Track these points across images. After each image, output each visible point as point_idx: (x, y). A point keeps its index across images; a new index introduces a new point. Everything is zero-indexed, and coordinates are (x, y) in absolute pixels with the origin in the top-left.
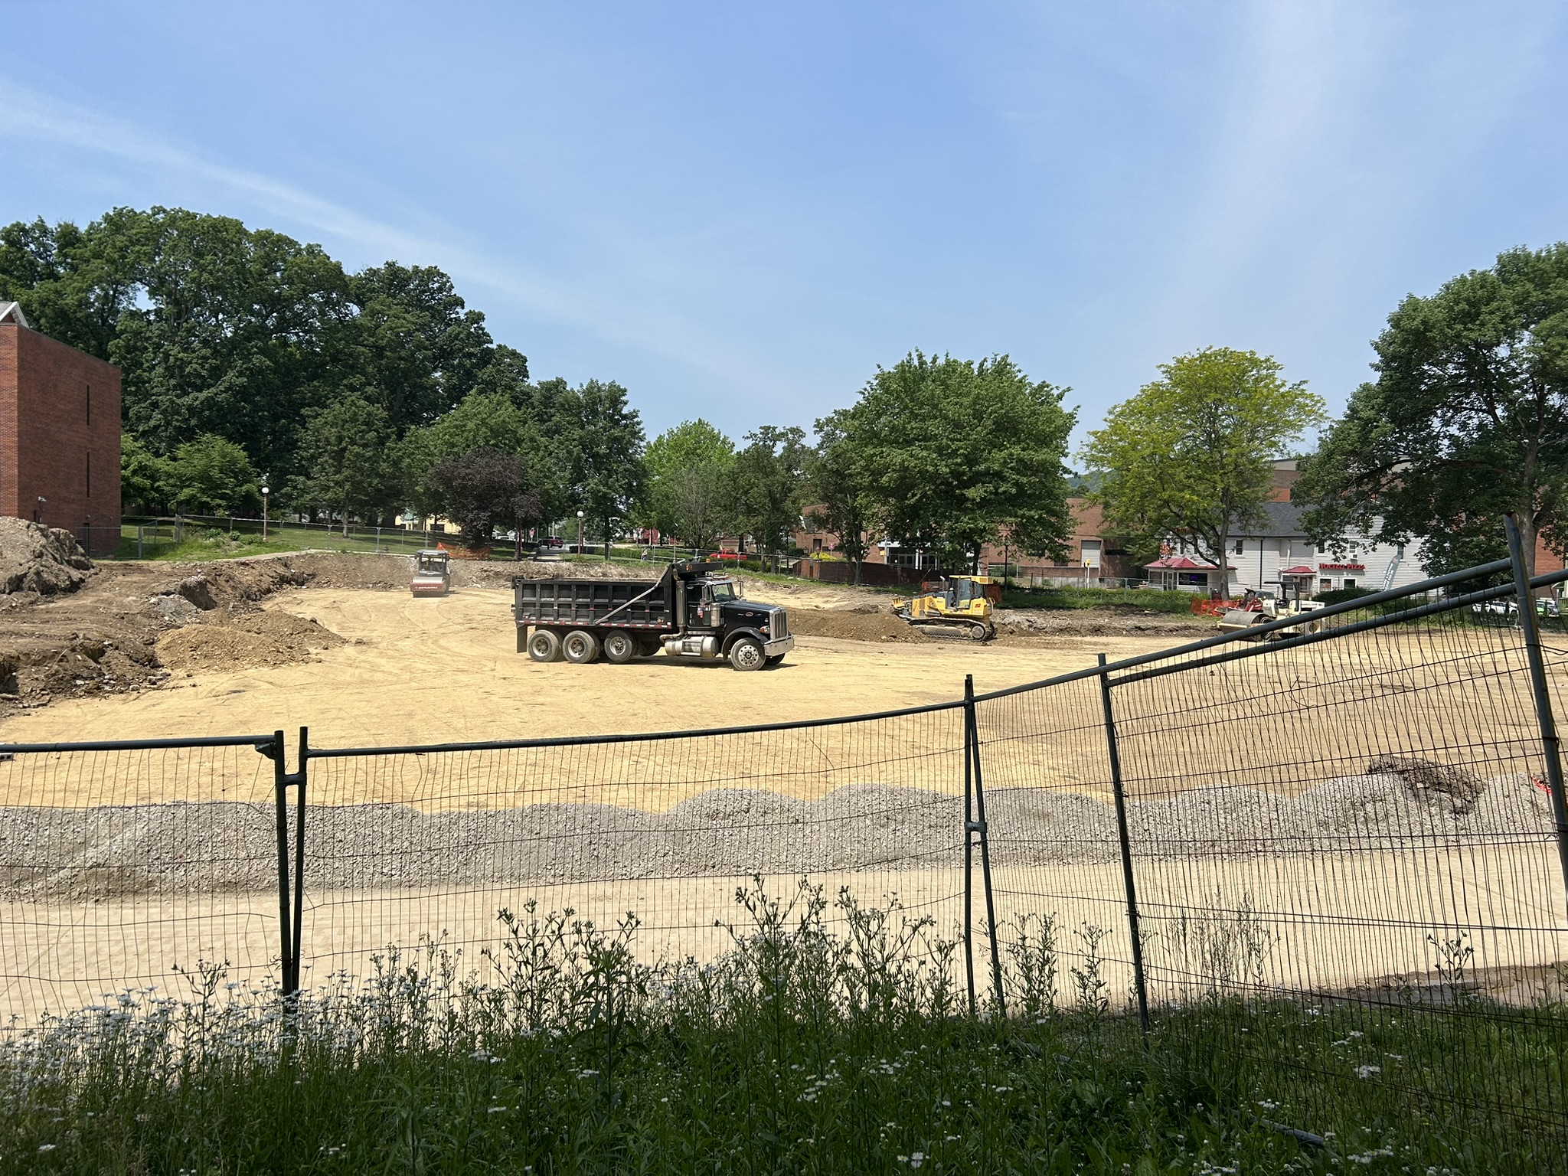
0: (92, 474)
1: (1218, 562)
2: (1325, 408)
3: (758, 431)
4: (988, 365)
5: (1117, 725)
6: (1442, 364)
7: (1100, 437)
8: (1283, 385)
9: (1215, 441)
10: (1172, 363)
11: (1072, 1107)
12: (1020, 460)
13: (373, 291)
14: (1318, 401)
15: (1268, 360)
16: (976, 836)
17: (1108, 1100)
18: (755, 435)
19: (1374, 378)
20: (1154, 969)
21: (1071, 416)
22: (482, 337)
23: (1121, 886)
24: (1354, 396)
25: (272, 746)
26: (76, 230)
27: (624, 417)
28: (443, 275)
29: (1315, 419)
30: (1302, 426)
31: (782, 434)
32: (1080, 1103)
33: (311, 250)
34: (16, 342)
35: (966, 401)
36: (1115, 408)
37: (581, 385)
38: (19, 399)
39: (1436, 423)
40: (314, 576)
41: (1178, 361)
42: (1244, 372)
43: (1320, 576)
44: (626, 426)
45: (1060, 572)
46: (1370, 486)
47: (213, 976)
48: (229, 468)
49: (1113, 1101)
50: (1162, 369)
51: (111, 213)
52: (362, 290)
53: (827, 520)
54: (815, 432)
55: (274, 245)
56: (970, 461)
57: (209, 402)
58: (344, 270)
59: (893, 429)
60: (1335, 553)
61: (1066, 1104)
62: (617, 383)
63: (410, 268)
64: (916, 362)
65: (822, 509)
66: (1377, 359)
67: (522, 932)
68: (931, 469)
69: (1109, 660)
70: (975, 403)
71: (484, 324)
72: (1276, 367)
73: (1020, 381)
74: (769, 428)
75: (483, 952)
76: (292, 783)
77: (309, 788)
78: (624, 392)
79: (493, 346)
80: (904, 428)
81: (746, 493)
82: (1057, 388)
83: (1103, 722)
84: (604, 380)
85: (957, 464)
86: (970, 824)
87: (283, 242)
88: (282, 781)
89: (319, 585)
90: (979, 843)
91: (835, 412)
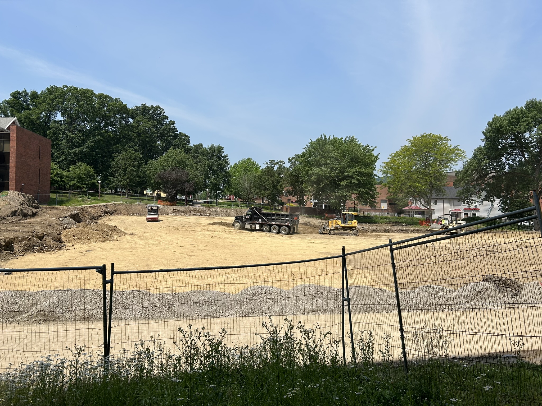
0: (41, 176)
1: (428, 207)
2: (465, 154)
3: (269, 162)
4: (348, 139)
5: (396, 264)
6: (506, 139)
7: (387, 164)
8: (450, 146)
9: (427, 165)
10: (412, 139)
11: (381, 399)
12: (359, 172)
13: (137, 114)
14: (463, 152)
15: (445, 138)
16: (346, 303)
17: (394, 397)
18: (268, 163)
19: (482, 144)
20: (409, 350)
21: (377, 157)
22: (174, 130)
23: (397, 321)
24: (475, 150)
25: (102, 270)
26: (37, 93)
27: (223, 157)
28: (161, 109)
29: (462, 158)
30: (457, 160)
31: (277, 163)
32: (384, 398)
33: (117, 100)
34: (15, 131)
35: (340, 151)
36: (392, 154)
37: (208, 146)
38: (16, 150)
39: (504, 160)
40: (116, 211)
41: (414, 138)
42: (437, 142)
43: (464, 212)
44: (223, 160)
45: (373, 210)
46: (481, 181)
47: (80, 350)
48: (87, 174)
49: (396, 397)
50: (408, 141)
51: (49, 87)
52: (134, 113)
53: (292, 192)
54: (288, 162)
55: (104, 98)
56: (342, 172)
57: (81, 152)
58: (128, 107)
59: (315, 161)
60: (469, 205)
61: (379, 398)
62: (220, 145)
63: (150, 106)
64: (323, 138)
65: (291, 188)
66: (483, 137)
67: (187, 336)
68: (328, 174)
69: (393, 241)
70: (344, 152)
71: (175, 125)
72: (448, 140)
73: (359, 145)
74: (272, 160)
75: (173, 343)
76: (108, 283)
77: (114, 284)
78: (223, 148)
79: (178, 133)
80: (319, 161)
81: (264, 183)
82: (372, 147)
83: (391, 262)
84: (216, 144)
85: (337, 173)
86: (344, 299)
87: (107, 97)
88: (105, 282)
89: (118, 214)
90: (347, 305)
91: (295, 155)
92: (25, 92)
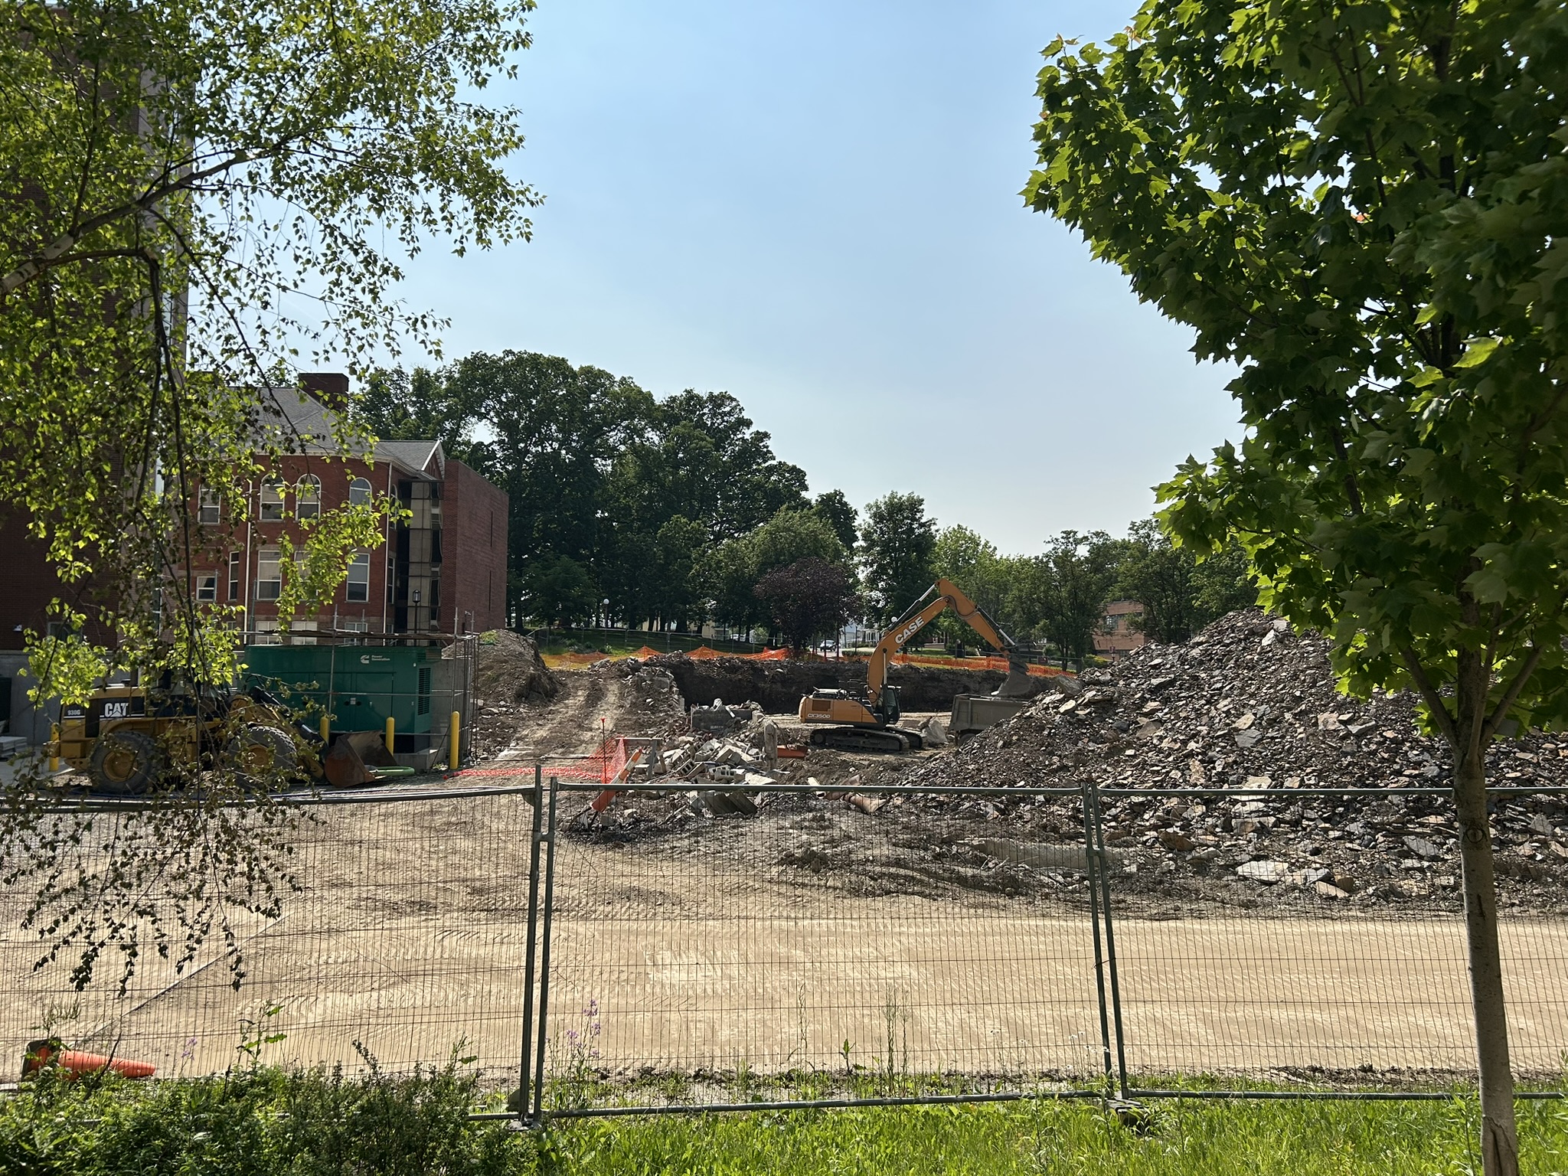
3: (1059, 536)
13: (674, 416)
18: (1057, 540)
22: (767, 455)
26: (427, 373)
27: (922, 525)
28: (732, 399)
31: (1086, 538)
33: (625, 382)
55: (594, 377)
62: (915, 494)
63: (705, 394)
71: (768, 443)
74: (1070, 532)
78: (921, 502)
79: (774, 463)
84: (903, 493)
87: (601, 374)
92: (400, 373)
